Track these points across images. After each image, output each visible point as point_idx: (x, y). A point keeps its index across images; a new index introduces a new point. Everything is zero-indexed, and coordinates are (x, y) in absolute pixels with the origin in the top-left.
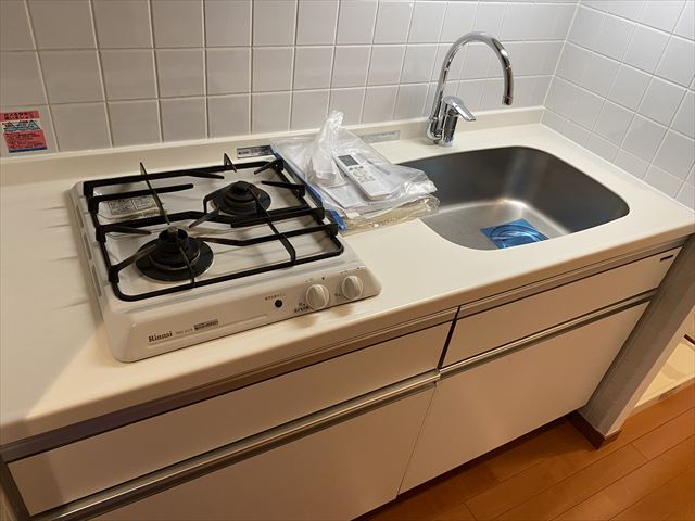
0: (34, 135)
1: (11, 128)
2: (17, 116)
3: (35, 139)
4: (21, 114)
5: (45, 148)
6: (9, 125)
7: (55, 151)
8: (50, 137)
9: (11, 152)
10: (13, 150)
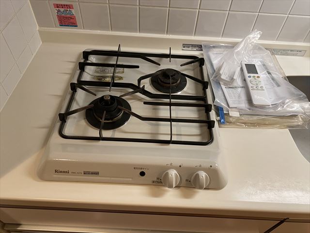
0: (71, 18)
1: (59, 13)
2: (63, 6)
3: (72, 21)
4: (64, 5)
5: (77, 26)
6: (59, 11)
7: (81, 29)
8: (79, 21)
9: (60, 25)
10: (61, 25)
